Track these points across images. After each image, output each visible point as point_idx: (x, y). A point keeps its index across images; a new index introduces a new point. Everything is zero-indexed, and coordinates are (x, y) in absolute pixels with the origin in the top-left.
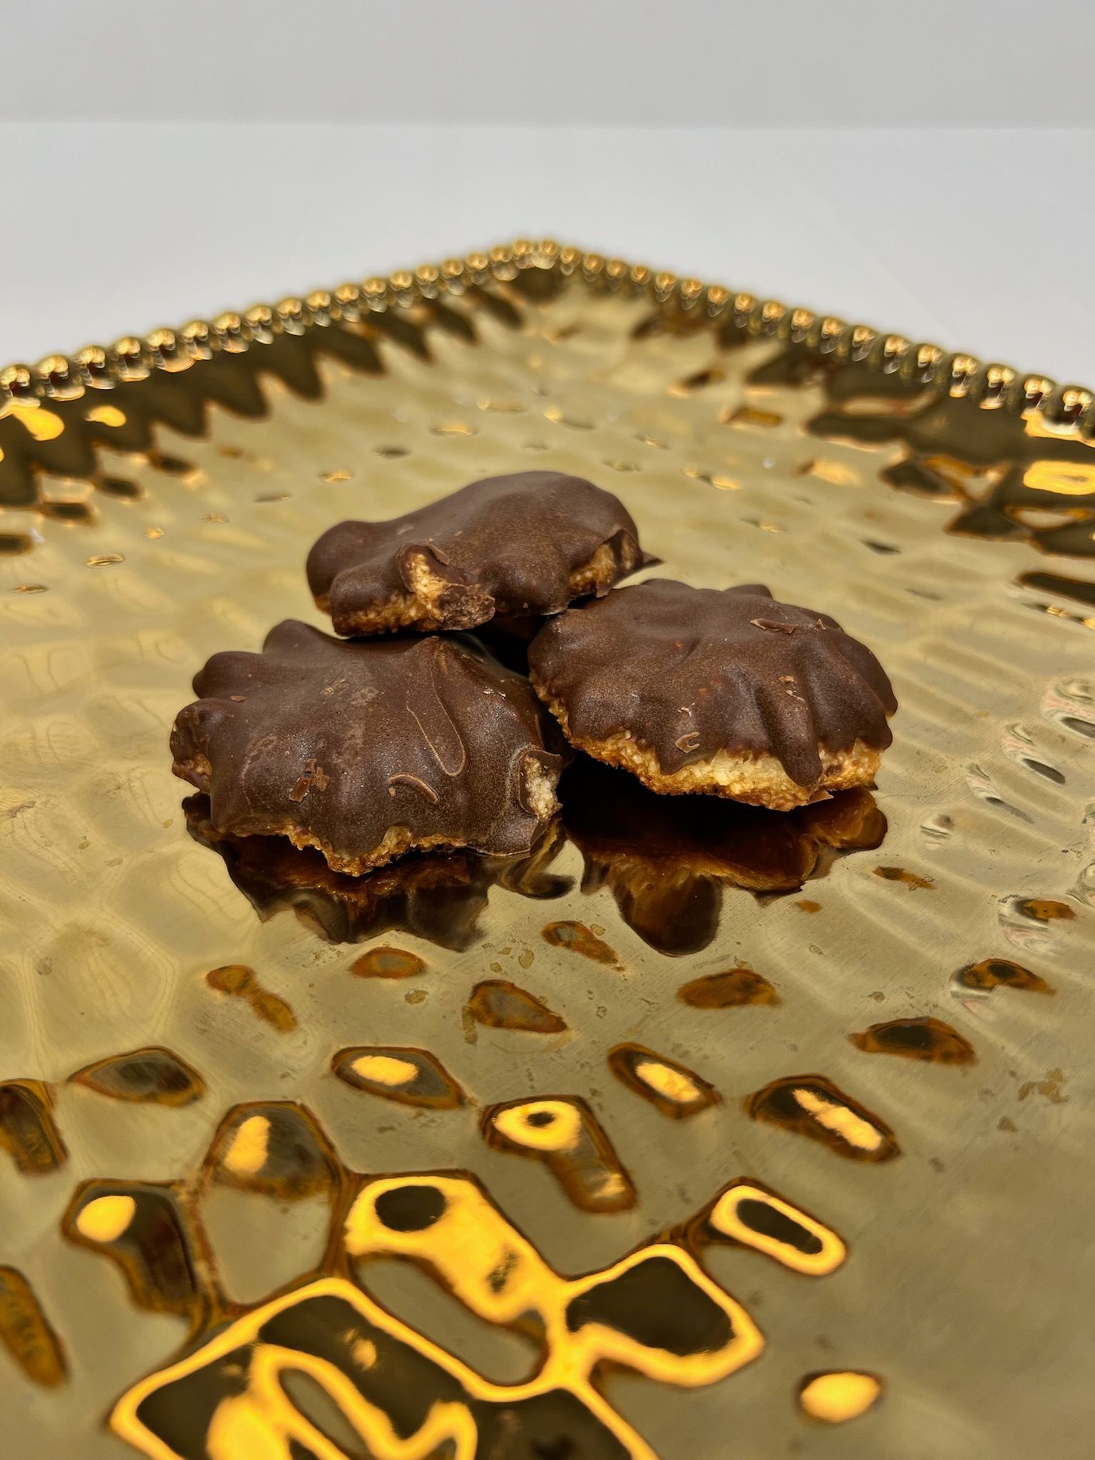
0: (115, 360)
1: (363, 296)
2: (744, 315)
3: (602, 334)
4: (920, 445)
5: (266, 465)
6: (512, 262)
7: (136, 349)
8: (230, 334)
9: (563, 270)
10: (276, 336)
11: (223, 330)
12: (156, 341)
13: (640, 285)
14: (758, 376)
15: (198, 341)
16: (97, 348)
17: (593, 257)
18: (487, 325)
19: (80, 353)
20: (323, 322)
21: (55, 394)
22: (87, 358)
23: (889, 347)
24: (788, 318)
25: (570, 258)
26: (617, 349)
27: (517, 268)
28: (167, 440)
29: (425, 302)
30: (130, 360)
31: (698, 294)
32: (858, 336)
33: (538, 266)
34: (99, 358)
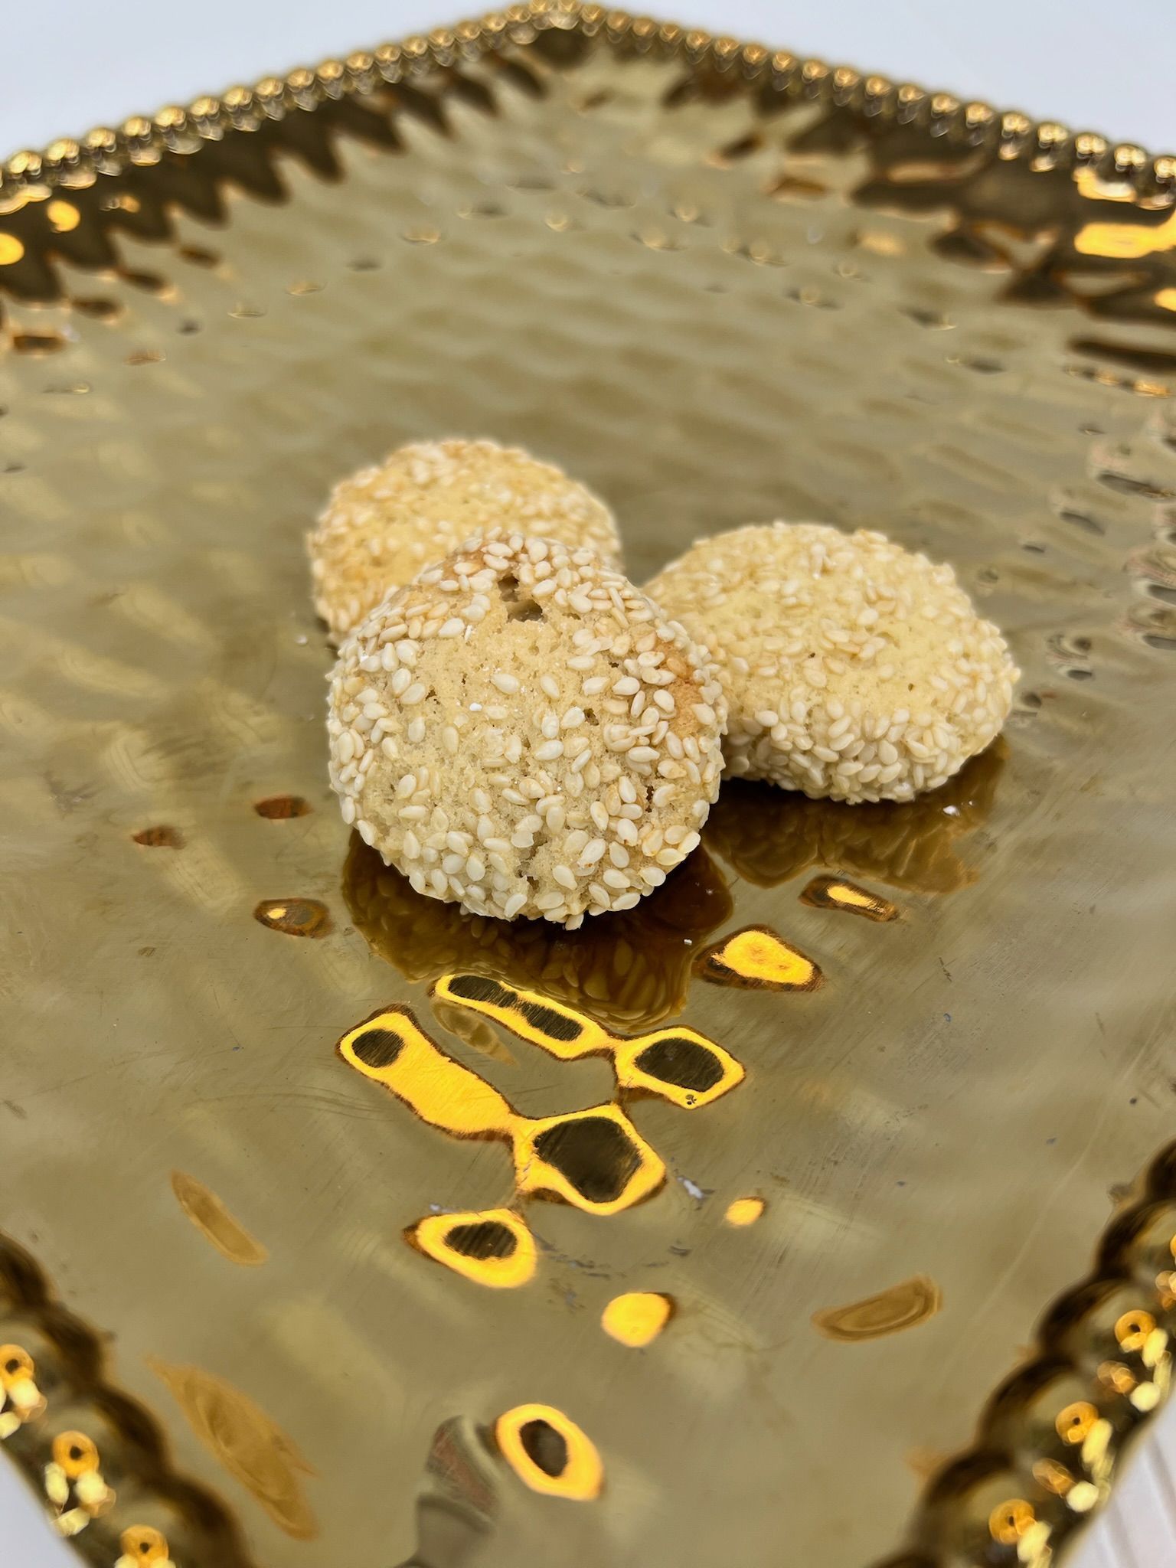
0: (127, 142)
1: (376, 67)
2: (783, 75)
3: (631, 102)
4: (970, 213)
6: (530, 23)
7: (146, 130)
8: (241, 111)
9: (584, 30)
10: (288, 114)
11: (235, 106)
12: (166, 119)
13: (670, 44)
14: (801, 143)
15: (207, 118)
16: (105, 129)
17: (620, 14)
18: (509, 95)
19: (89, 135)
20: (336, 96)
21: (62, 180)
22: (97, 140)
23: (937, 106)
24: (830, 78)
25: (594, 17)
26: (647, 118)
27: (535, 29)
28: (186, 227)
29: (441, 69)
30: (137, 142)
31: (735, 54)
32: (905, 95)
33: (559, 27)
34: (109, 141)
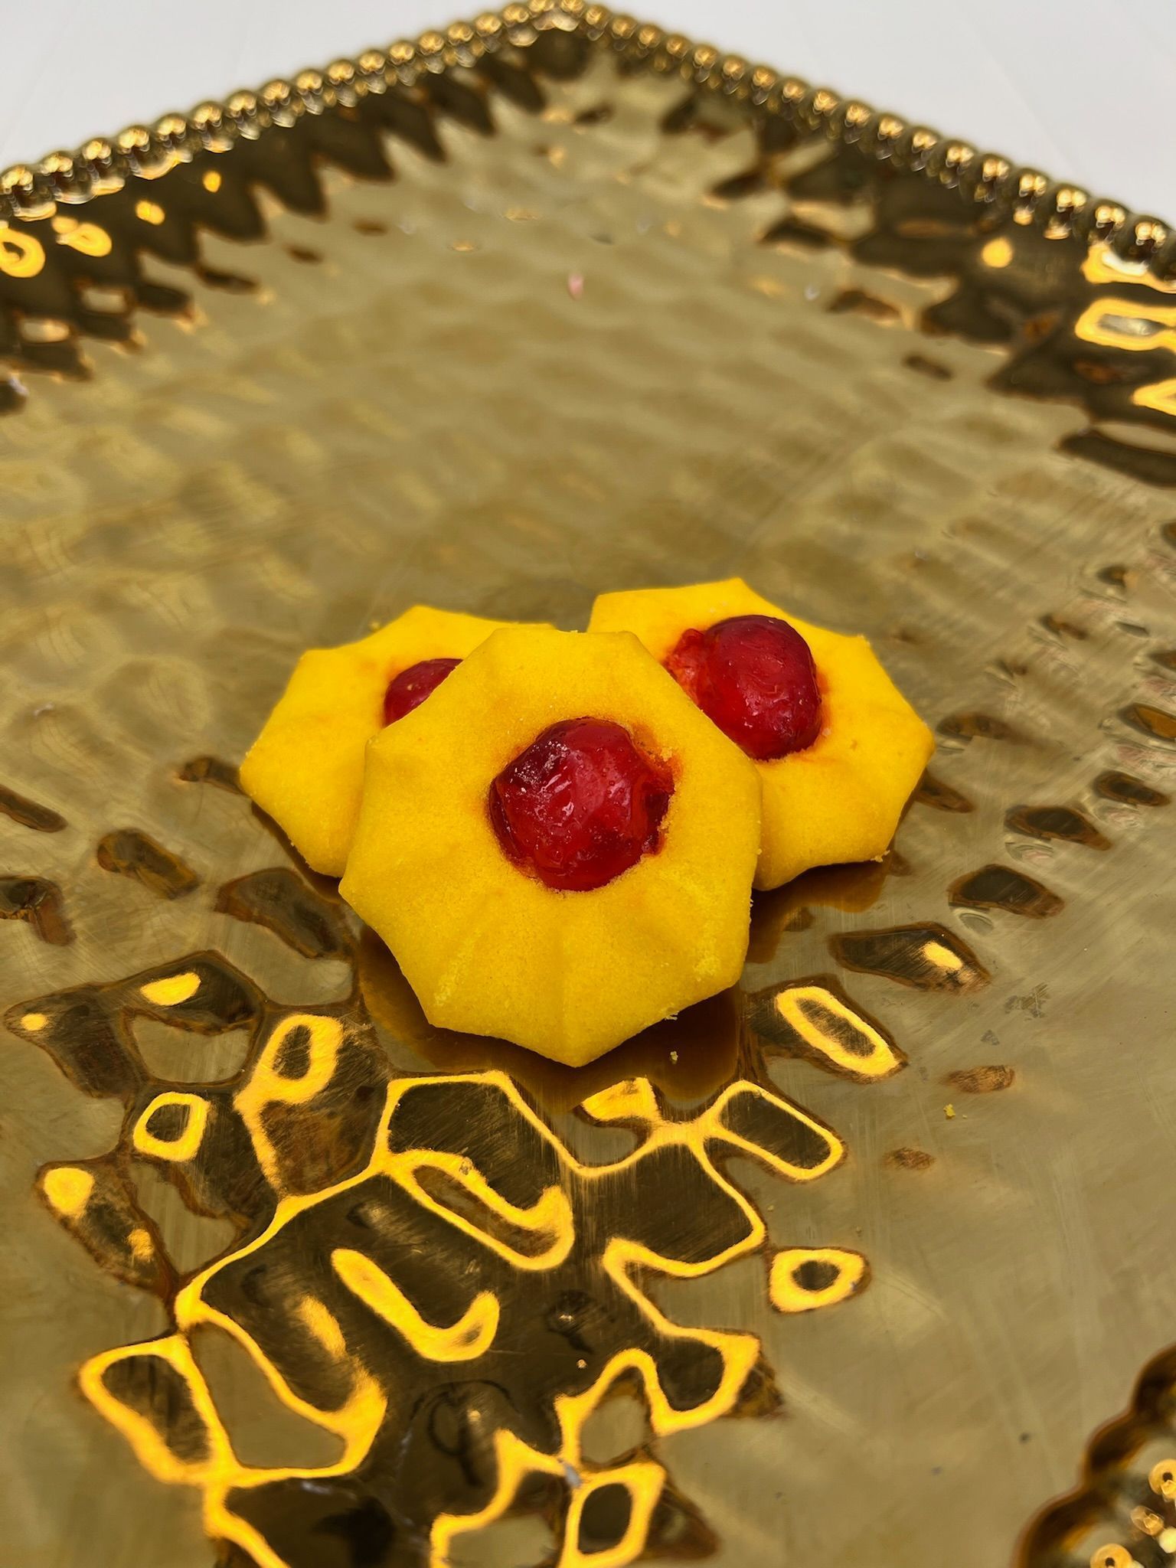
0: (84, 167)
1: (358, 74)
2: (793, 105)
3: (633, 121)
5: (265, 297)
6: (530, 23)
7: (105, 153)
8: (210, 129)
9: (588, 35)
10: (263, 132)
11: (202, 125)
12: (128, 142)
13: (676, 58)
14: (797, 187)
15: (174, 140)
16: (62, 154)
17: (626, 18)
18: (504, 111)
19: (43, 161)
20: (315, 109)
21: (21, 213)
22: (52, 166)
23: (953, 155)
25: (597, 18)
26: (646, 144)
27: (535, 29)
28: (155, 269)
29: (427, 80)
30: (99, 168)
31: (743, 74)
32: (919, 140)
33: (559, 27)
34: (66, 166)
